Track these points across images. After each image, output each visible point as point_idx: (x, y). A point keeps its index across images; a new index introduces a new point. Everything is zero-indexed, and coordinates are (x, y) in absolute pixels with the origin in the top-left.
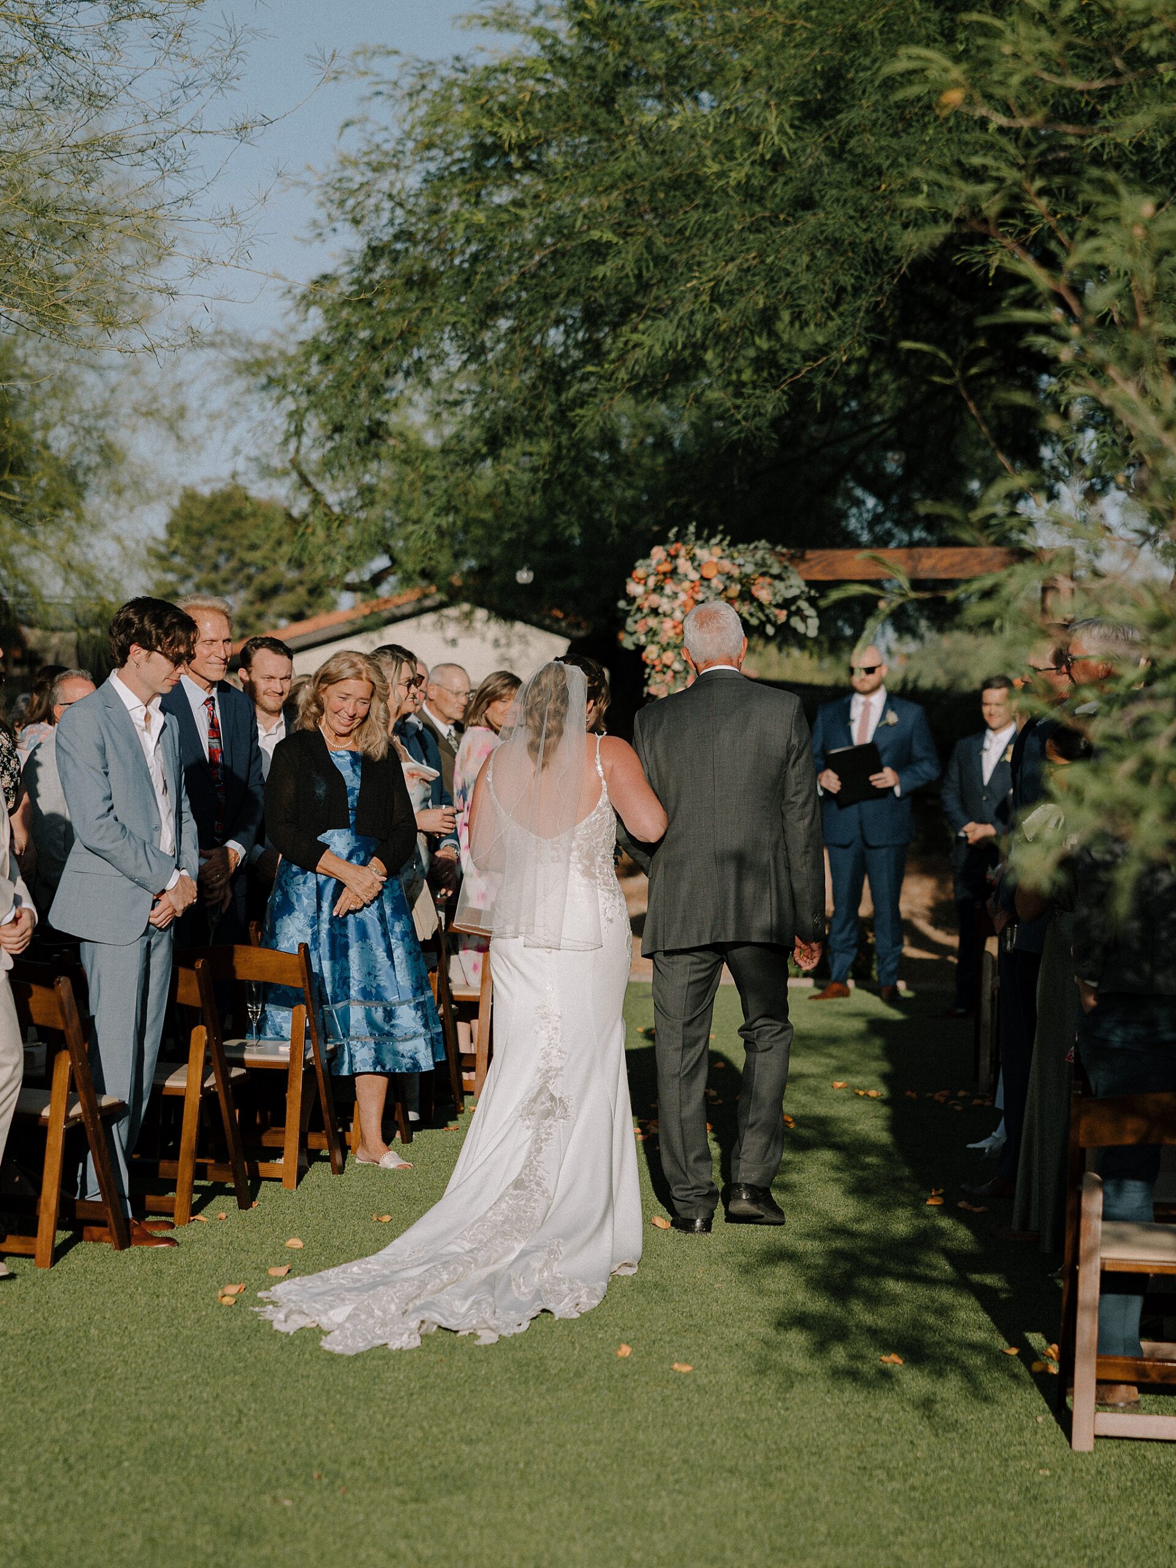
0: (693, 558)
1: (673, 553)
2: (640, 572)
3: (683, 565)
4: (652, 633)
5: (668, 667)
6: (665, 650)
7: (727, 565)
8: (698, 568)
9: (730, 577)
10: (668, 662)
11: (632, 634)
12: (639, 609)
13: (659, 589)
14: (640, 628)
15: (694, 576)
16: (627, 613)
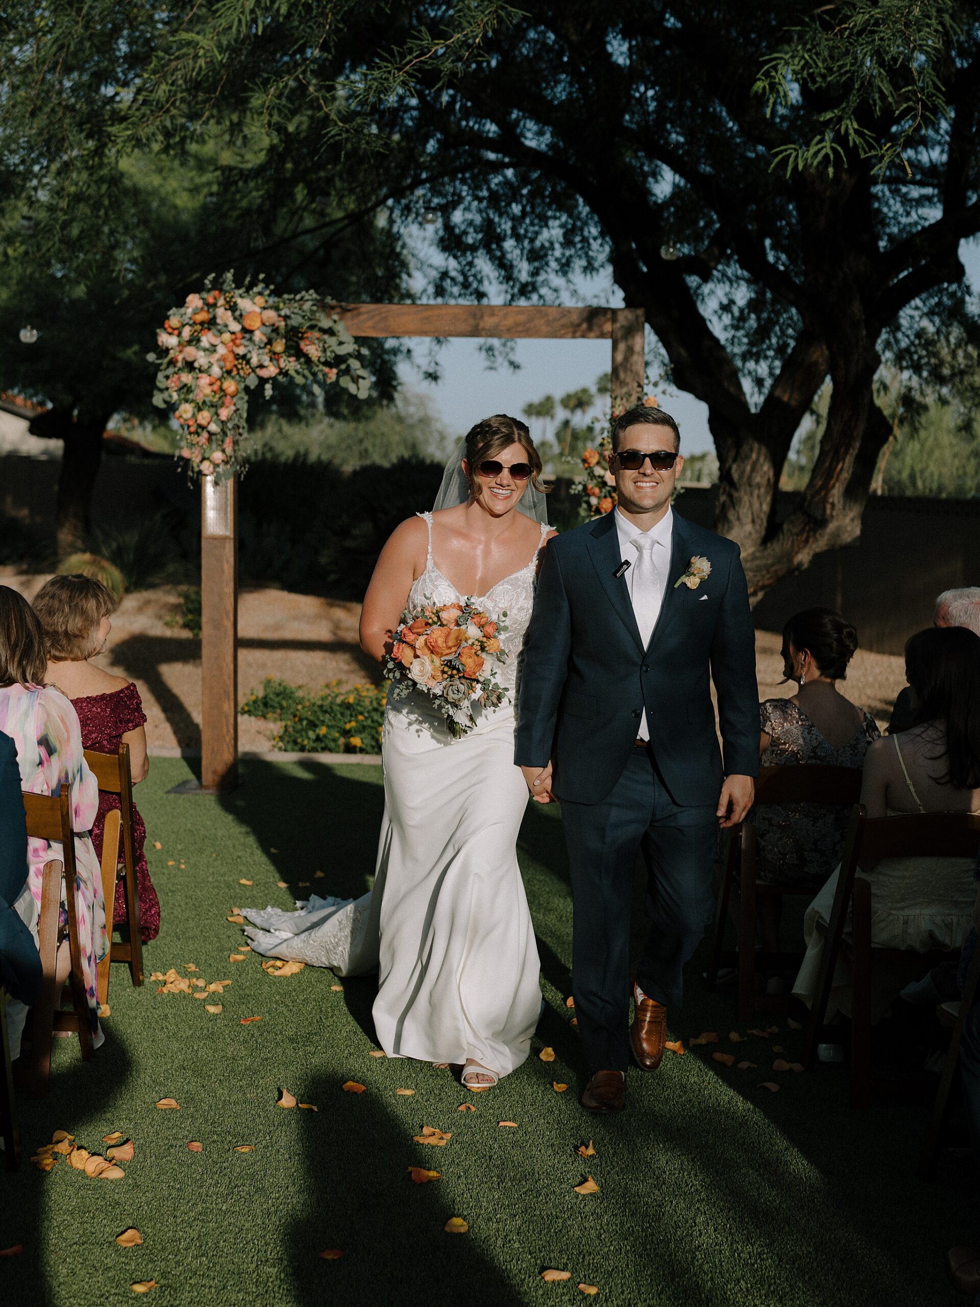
0: (233, 308)
1: (211, 301)
2: (174, 321)
3: (223, 315)
4: (186, 389)
5: (203, 428)
6: (200, 410)
7: (271, 315)
8: (239, 319)
9: (276, 330)
10: (204, 422)
11: (161, 391)
12: (172, 362)
13: (194, 341)
14: (172, 384)
15: (235, 327)
16: (157, 368)
